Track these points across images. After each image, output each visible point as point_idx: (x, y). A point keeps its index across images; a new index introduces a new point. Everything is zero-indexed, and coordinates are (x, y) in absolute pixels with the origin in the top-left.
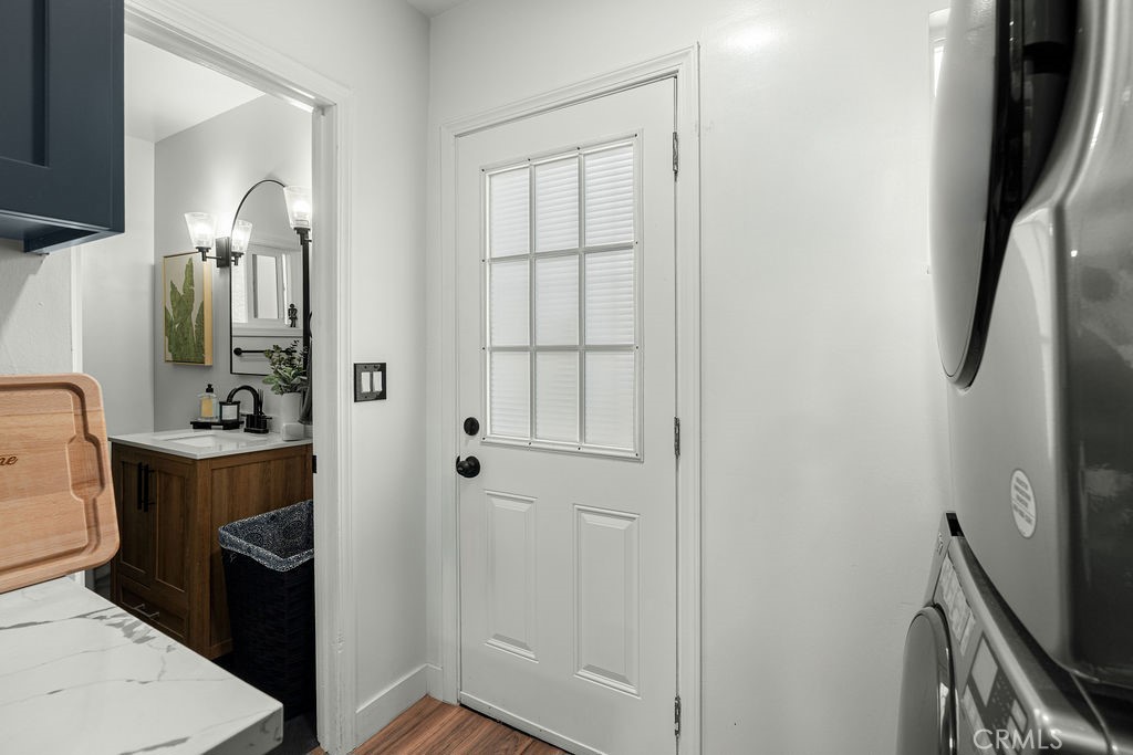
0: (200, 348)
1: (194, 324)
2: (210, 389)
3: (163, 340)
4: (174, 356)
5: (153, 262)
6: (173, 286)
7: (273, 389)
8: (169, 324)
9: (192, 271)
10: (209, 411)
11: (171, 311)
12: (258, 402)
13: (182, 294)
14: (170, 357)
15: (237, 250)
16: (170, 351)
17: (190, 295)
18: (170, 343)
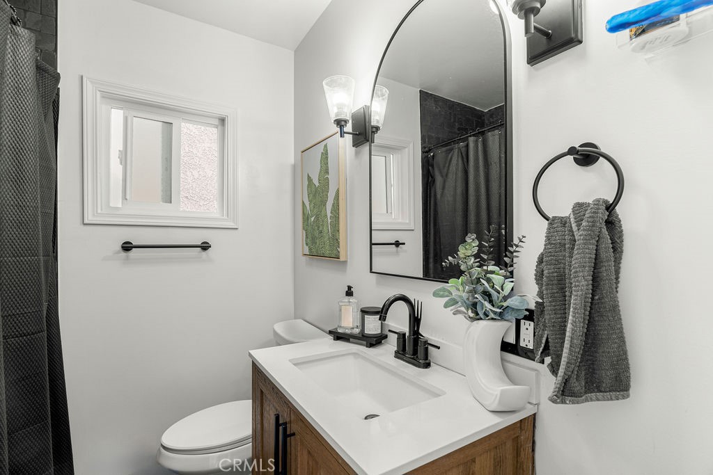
0: (335, 241)
1: (329, 214)
2: (349, 293)
3: (301, 234)
4: (310, 249)
5: (292, 161)
6: (309, 179)
7: (446, 306)
8: (306, 218)
9: (327, 158)
10: (349, 322)
11: (307, 204)
12: (415, 321)
13: (317, 184)
14: (307, 251)
15: (374, 123)
16: (307, 244)
17: (325, 183)
18: (307, 238)
